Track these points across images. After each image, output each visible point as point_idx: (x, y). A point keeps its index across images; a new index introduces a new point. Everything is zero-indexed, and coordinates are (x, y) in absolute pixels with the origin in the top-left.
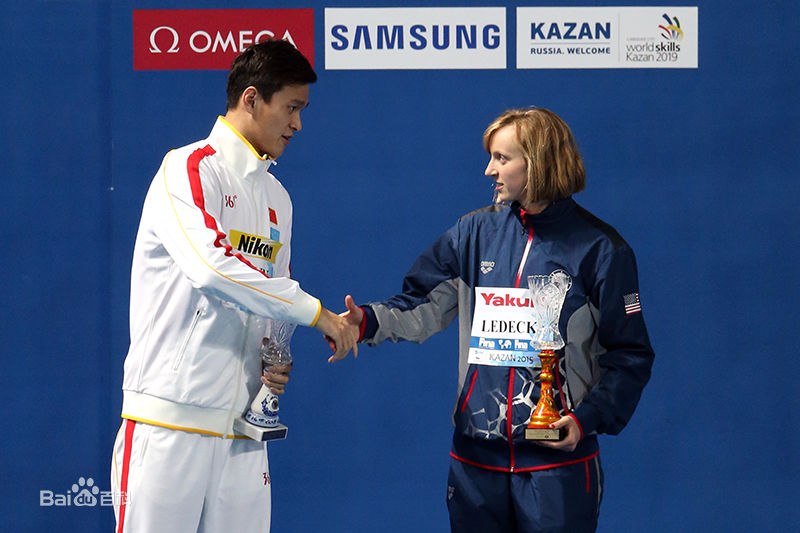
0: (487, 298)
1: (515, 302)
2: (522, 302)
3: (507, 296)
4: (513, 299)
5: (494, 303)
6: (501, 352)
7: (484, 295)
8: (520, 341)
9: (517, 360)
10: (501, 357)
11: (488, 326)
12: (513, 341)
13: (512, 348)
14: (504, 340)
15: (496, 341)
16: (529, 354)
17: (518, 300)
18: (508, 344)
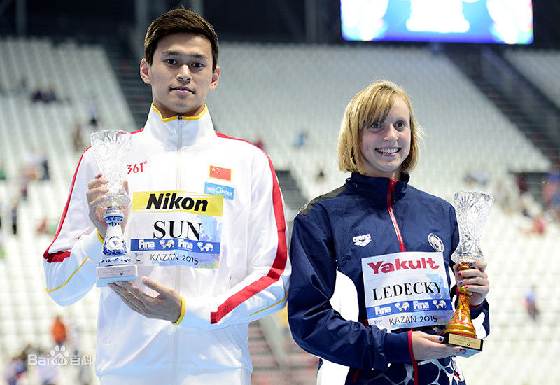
0: (375, 268)
1: (407, 265)
2: (415, 264)
3: (397, 261)
4: (404, 263)
5: (384, 271)
6: (399, 315)
7: (371, 265)
8: (420, 301)
9: (418, 320)
10: (401, 320)
11: (380, 294)
12: (411, 303)
13: (411, 309)
14: (402, 303)
15: (392, 305)
16: (433, 313)
17: (411, 263)
18: (406, 306)
